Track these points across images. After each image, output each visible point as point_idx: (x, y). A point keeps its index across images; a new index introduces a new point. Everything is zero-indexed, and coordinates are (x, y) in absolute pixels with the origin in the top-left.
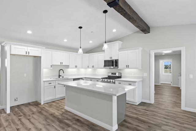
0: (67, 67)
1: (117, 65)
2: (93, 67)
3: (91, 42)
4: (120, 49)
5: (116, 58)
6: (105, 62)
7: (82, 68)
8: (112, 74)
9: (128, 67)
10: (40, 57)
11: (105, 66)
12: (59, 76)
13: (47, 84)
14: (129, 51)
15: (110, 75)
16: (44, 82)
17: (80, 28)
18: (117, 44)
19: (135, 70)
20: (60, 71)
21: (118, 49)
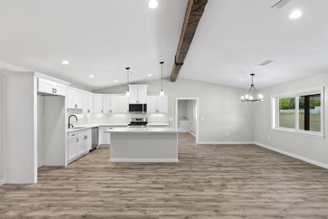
2: (111, 111)
6: (131, 105)
8: (137, 120)
9: (158, 112)
11: (130, 111)
12: (69, 125)
13: (70, 137)
16: (68, 133)
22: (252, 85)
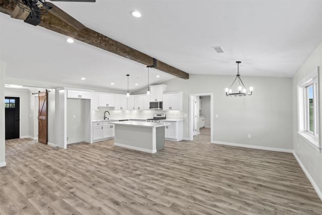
0: (113, 108)
1: (161, 107)
2: (139, 108)
3: (137, 84)
4: (165, 92)
5: (161, 101)
6: (151, 103)
7: (128, 110)
8: (157, 115)
9: (170, 108)
10: (90, 100)
11: (150, 108)
12: (105, 118)
13: (95, 125)
14: (172, 94)
15: (156, 116)
16: (93, 122)
17: (128, 75)
18: (162, 88)
19: (177, 112)
20: (106, 112)
21: (162, 91)
22: (238, 75)
